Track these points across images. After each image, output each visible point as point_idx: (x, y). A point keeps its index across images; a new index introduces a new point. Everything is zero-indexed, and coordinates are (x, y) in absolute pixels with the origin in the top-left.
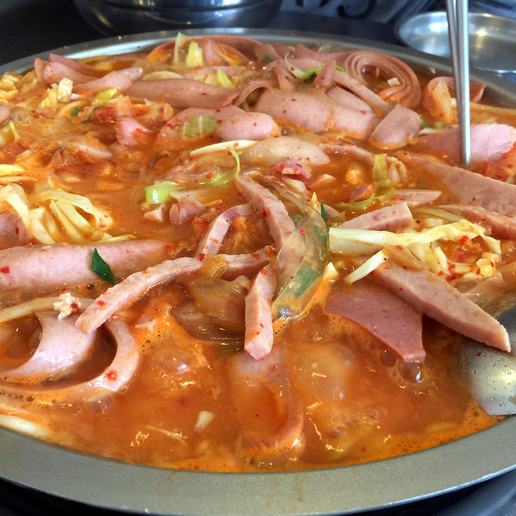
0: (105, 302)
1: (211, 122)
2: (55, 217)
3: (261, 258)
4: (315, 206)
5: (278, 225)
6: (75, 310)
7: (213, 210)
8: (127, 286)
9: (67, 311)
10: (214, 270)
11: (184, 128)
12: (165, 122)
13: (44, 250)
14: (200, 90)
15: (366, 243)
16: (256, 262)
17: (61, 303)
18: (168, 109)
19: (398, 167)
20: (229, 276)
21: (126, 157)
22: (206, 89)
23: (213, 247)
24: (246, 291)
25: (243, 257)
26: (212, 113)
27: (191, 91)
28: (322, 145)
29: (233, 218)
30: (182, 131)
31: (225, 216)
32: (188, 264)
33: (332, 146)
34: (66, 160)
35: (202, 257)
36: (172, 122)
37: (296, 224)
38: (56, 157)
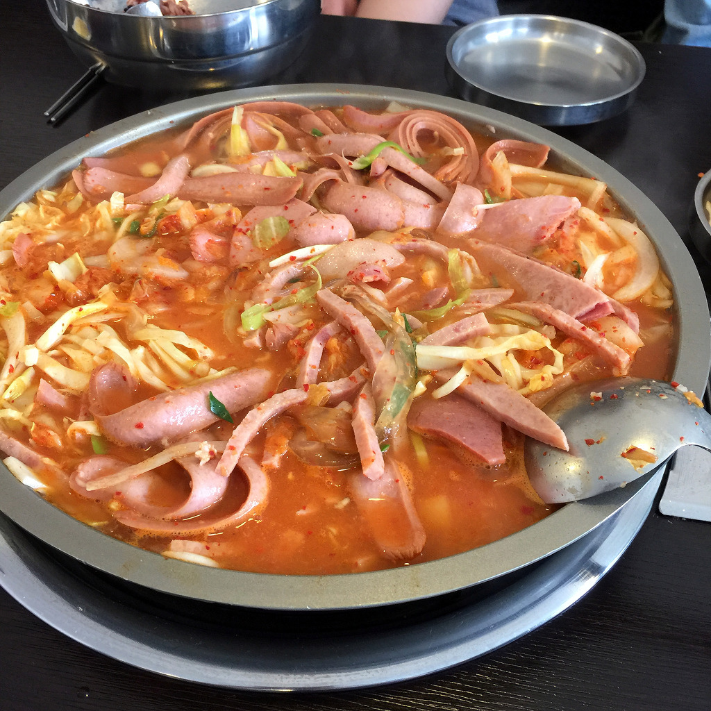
0: (235, 446)
1: (283, 223)
3: (357, 380)
4: (398, 321)
5: (369, 345)
6: (212, 456)
7: (305, 331)
8: (247, 425)
9: (206, 458)
10: (319, 400)
11: (257, 232)
12: (235, 226)
13: (168, 402)
14: (261, 184)
15: (447, 358)
16: (354, 385)
17: (201, 451)
18: (236, 213)
19: (469, 261)
20: (332, 403)
21: (205, 275)
22: (266, 182)
23: (312, 373)
24: (350, 416)
25: (342, 381)
26: (279, 210)
27: (252, 188)
28: (396, 243)
29: (326, 340)
30: (255, 236)
31: (318, 339)
32: (294, 396)
33: (408, 243)
35: (306, 387)
36: (244, 228)
37: (384, 341)
38: (136, 287)
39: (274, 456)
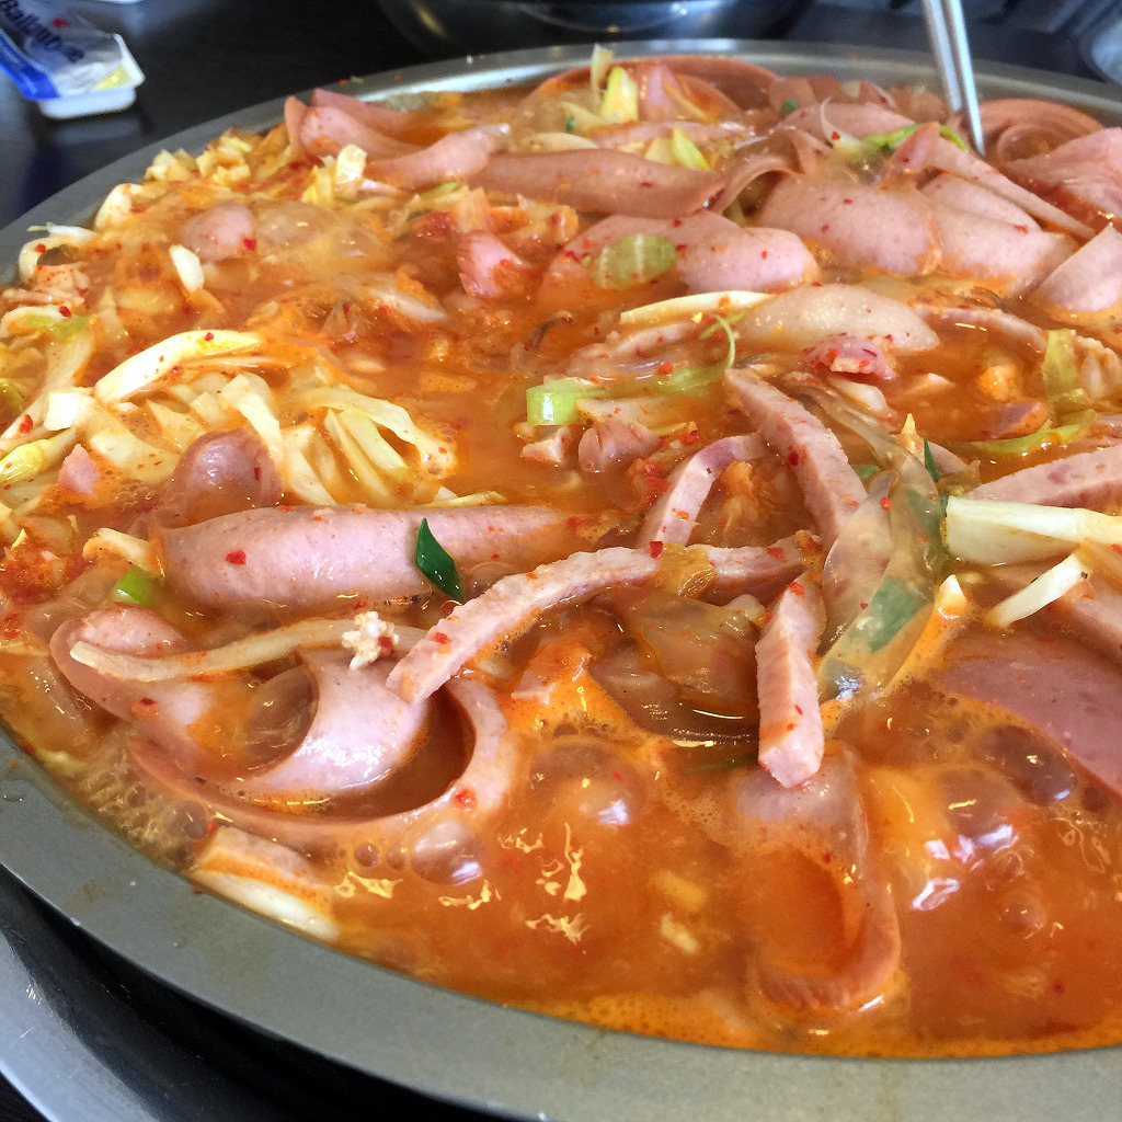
0: (450, 636)
1: (663, 249)
2: (334, 447)
3: (787, 557)
4: (911, 446)
5: (827, 485)
6: (386, 651)
7: (676, 445)
8: (493, 603)
9: (369, 652)
10: (683, 580)
11: (603, 260)
12: (559, 248)
13: (318, 519)
14: (638, 176)
15: (1034, 536)
16: (776, 567)
17: (358, 633)
18: (568, 218)
19: (1102, 361)
20: (718, 594)
21: (480, 321)
22: (649, 173)
23: (678, 529)
24: (755, 632)
25: (747, 553)
26: (663, 227)
27: (616, 178)
28: (920, 307)
29: (722, 466)
30: (597, 268)
31: (705, 459)
32: (625, 564)
33: (945, 311)
34: (355, 325)
35: (656, 549)
36: (575, 247)
37: (866, 483)
38: (335, 317)
39: (545, 683)
